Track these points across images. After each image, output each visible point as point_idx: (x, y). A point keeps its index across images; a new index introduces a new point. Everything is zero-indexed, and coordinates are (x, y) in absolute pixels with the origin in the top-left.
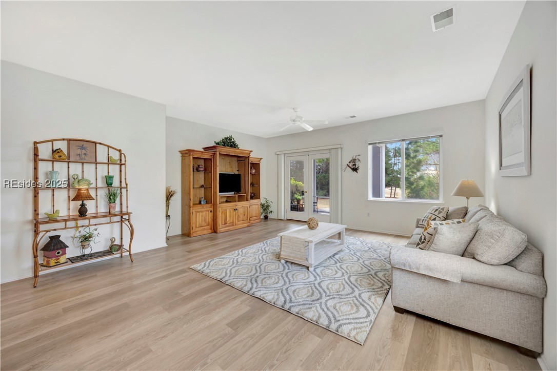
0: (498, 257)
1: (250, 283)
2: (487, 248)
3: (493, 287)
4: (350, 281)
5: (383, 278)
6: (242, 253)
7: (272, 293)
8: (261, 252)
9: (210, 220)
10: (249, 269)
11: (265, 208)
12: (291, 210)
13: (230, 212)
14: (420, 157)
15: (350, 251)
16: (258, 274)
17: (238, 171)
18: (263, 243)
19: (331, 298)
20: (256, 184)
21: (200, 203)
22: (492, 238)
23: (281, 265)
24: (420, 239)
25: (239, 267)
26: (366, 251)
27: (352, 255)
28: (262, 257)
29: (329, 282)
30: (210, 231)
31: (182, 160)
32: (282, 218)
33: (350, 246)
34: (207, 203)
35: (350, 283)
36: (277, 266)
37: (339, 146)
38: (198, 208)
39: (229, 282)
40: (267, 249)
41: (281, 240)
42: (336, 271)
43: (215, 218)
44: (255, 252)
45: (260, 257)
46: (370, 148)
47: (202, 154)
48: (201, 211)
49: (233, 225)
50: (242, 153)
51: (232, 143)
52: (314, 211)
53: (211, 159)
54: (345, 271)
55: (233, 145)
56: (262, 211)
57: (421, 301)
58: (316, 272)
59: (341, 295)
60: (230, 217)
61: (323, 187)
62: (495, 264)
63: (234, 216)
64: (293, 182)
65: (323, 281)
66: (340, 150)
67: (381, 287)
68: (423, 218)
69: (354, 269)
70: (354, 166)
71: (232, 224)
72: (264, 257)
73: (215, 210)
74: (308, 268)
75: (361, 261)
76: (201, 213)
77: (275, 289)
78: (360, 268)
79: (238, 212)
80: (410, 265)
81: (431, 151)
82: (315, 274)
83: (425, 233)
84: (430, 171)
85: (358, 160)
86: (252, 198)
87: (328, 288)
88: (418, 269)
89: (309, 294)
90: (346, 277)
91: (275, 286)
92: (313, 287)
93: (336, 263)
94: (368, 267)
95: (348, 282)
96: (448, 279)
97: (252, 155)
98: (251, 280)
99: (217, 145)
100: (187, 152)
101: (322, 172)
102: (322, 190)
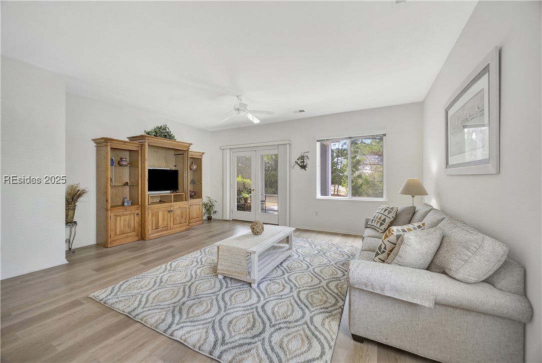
0: (476, 274)
1: (171, 315)
2: (463, 263)
3: (468, 310)
4: (300, 299)
5: (336, 291)
6: (171, 267)
7: (199, 329)
8: (196, 263)
9: (136, 225)
10: (174, 292)
11: (209, 208)
12: (238, 209)
13: (164, 215)
14: (358, 158)
15: (299, 256)
16: (185, 299)
17: (175, 166)
18: (201, 252)
19: (277, 330)
20: (197, 182)
21: (123, 205)
22: (468, 249)
23: (217, 282)
24: (380, 248)
25: (161, 290)
26: (315, 256)
27: (301, 261)
28: (195, 272)
29: (275, 302)
30: (136, 238)
31: (97, 151)
32: (228, 219)
33: (299, 250)
34: (132, 204)
35: (299, 302)
36: (213, 284)
37: (287, 142)
38: (120, 211)
39: (140, 317)
40: (203, 260)
41: (218, 251)
42: (284, 286)
43: (143, 222)
44: (188, 265)
45: (193, 273)
46: (318, 144)
47: (124, 144)
48: (124, 215)
49: (167, 230)
50: (179, 146)
51: (166, 134)
52: (262, 209)
53: (138, 151)
54: (294, 283)
55: (168, 136)
56: (204, 211)
57: (385, 328)
58: (260, 289)
59: (290, 322)
60: (163, 220)
61: (271, 185)
62: (473, 282)
63: (169, 219)
64: (240, 179)
65: (268, 302)
66: (288, 146)
67: (335, 304)
68: (372, 218)
69: (303, 281)
70: (303, 163)
71: (166, 228)
72: (199, 271)
73: (143, 213)
74: (250, 284)
75: (311, 269)
76: (123, 218)
77: (204, 322)
78: (310, 278)
79: (174, 214)
80: (372, 285)
81: (367, 152)
82: (259, 292)
83: (386, 241)
84: (367, 171)
85: (306, 158)
86: (192, 197)
87: (273, 313)
88: (382, 290)
89: (249, 326)
90: (295, 293)
91: (206, 316)
92: (255, 314)
93: (284, 274)
94: (319, 277)
95: (297, 299)
96: (419, 302)
97: (192, 149)
98: (174, 310)
99: (148, 135)
100: (103, 140)
101: (271, 170)
102: (272, 187)
